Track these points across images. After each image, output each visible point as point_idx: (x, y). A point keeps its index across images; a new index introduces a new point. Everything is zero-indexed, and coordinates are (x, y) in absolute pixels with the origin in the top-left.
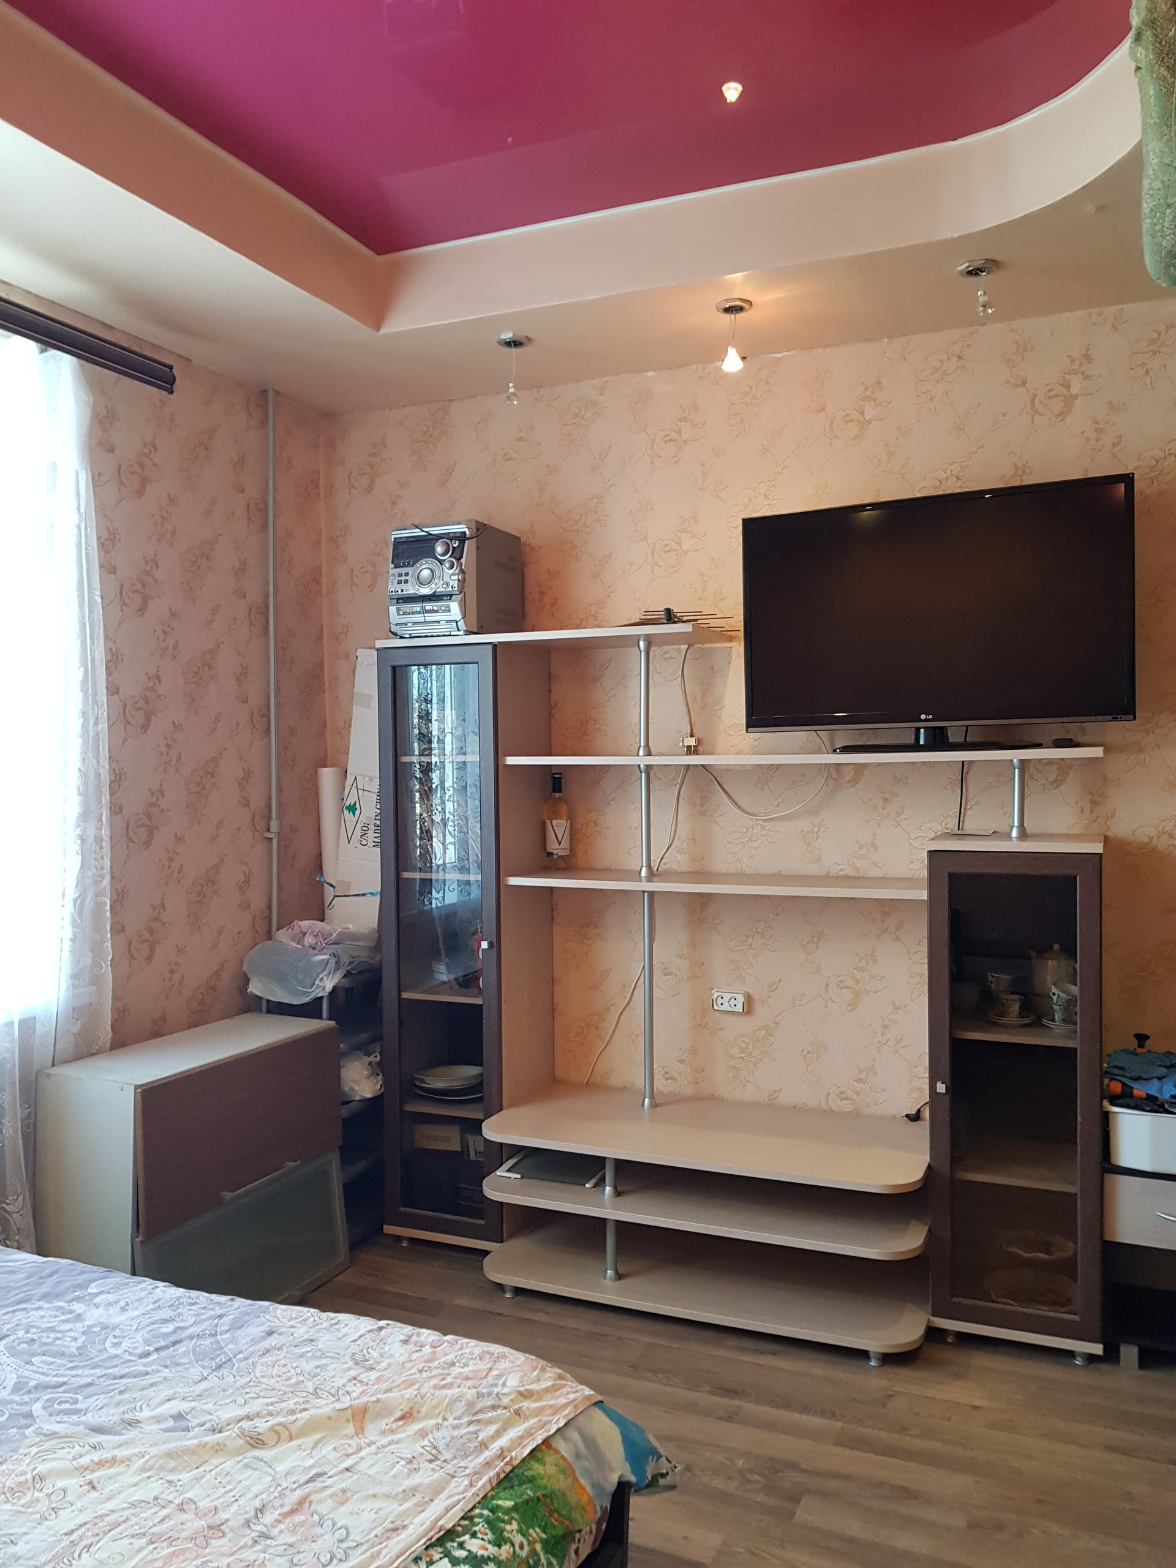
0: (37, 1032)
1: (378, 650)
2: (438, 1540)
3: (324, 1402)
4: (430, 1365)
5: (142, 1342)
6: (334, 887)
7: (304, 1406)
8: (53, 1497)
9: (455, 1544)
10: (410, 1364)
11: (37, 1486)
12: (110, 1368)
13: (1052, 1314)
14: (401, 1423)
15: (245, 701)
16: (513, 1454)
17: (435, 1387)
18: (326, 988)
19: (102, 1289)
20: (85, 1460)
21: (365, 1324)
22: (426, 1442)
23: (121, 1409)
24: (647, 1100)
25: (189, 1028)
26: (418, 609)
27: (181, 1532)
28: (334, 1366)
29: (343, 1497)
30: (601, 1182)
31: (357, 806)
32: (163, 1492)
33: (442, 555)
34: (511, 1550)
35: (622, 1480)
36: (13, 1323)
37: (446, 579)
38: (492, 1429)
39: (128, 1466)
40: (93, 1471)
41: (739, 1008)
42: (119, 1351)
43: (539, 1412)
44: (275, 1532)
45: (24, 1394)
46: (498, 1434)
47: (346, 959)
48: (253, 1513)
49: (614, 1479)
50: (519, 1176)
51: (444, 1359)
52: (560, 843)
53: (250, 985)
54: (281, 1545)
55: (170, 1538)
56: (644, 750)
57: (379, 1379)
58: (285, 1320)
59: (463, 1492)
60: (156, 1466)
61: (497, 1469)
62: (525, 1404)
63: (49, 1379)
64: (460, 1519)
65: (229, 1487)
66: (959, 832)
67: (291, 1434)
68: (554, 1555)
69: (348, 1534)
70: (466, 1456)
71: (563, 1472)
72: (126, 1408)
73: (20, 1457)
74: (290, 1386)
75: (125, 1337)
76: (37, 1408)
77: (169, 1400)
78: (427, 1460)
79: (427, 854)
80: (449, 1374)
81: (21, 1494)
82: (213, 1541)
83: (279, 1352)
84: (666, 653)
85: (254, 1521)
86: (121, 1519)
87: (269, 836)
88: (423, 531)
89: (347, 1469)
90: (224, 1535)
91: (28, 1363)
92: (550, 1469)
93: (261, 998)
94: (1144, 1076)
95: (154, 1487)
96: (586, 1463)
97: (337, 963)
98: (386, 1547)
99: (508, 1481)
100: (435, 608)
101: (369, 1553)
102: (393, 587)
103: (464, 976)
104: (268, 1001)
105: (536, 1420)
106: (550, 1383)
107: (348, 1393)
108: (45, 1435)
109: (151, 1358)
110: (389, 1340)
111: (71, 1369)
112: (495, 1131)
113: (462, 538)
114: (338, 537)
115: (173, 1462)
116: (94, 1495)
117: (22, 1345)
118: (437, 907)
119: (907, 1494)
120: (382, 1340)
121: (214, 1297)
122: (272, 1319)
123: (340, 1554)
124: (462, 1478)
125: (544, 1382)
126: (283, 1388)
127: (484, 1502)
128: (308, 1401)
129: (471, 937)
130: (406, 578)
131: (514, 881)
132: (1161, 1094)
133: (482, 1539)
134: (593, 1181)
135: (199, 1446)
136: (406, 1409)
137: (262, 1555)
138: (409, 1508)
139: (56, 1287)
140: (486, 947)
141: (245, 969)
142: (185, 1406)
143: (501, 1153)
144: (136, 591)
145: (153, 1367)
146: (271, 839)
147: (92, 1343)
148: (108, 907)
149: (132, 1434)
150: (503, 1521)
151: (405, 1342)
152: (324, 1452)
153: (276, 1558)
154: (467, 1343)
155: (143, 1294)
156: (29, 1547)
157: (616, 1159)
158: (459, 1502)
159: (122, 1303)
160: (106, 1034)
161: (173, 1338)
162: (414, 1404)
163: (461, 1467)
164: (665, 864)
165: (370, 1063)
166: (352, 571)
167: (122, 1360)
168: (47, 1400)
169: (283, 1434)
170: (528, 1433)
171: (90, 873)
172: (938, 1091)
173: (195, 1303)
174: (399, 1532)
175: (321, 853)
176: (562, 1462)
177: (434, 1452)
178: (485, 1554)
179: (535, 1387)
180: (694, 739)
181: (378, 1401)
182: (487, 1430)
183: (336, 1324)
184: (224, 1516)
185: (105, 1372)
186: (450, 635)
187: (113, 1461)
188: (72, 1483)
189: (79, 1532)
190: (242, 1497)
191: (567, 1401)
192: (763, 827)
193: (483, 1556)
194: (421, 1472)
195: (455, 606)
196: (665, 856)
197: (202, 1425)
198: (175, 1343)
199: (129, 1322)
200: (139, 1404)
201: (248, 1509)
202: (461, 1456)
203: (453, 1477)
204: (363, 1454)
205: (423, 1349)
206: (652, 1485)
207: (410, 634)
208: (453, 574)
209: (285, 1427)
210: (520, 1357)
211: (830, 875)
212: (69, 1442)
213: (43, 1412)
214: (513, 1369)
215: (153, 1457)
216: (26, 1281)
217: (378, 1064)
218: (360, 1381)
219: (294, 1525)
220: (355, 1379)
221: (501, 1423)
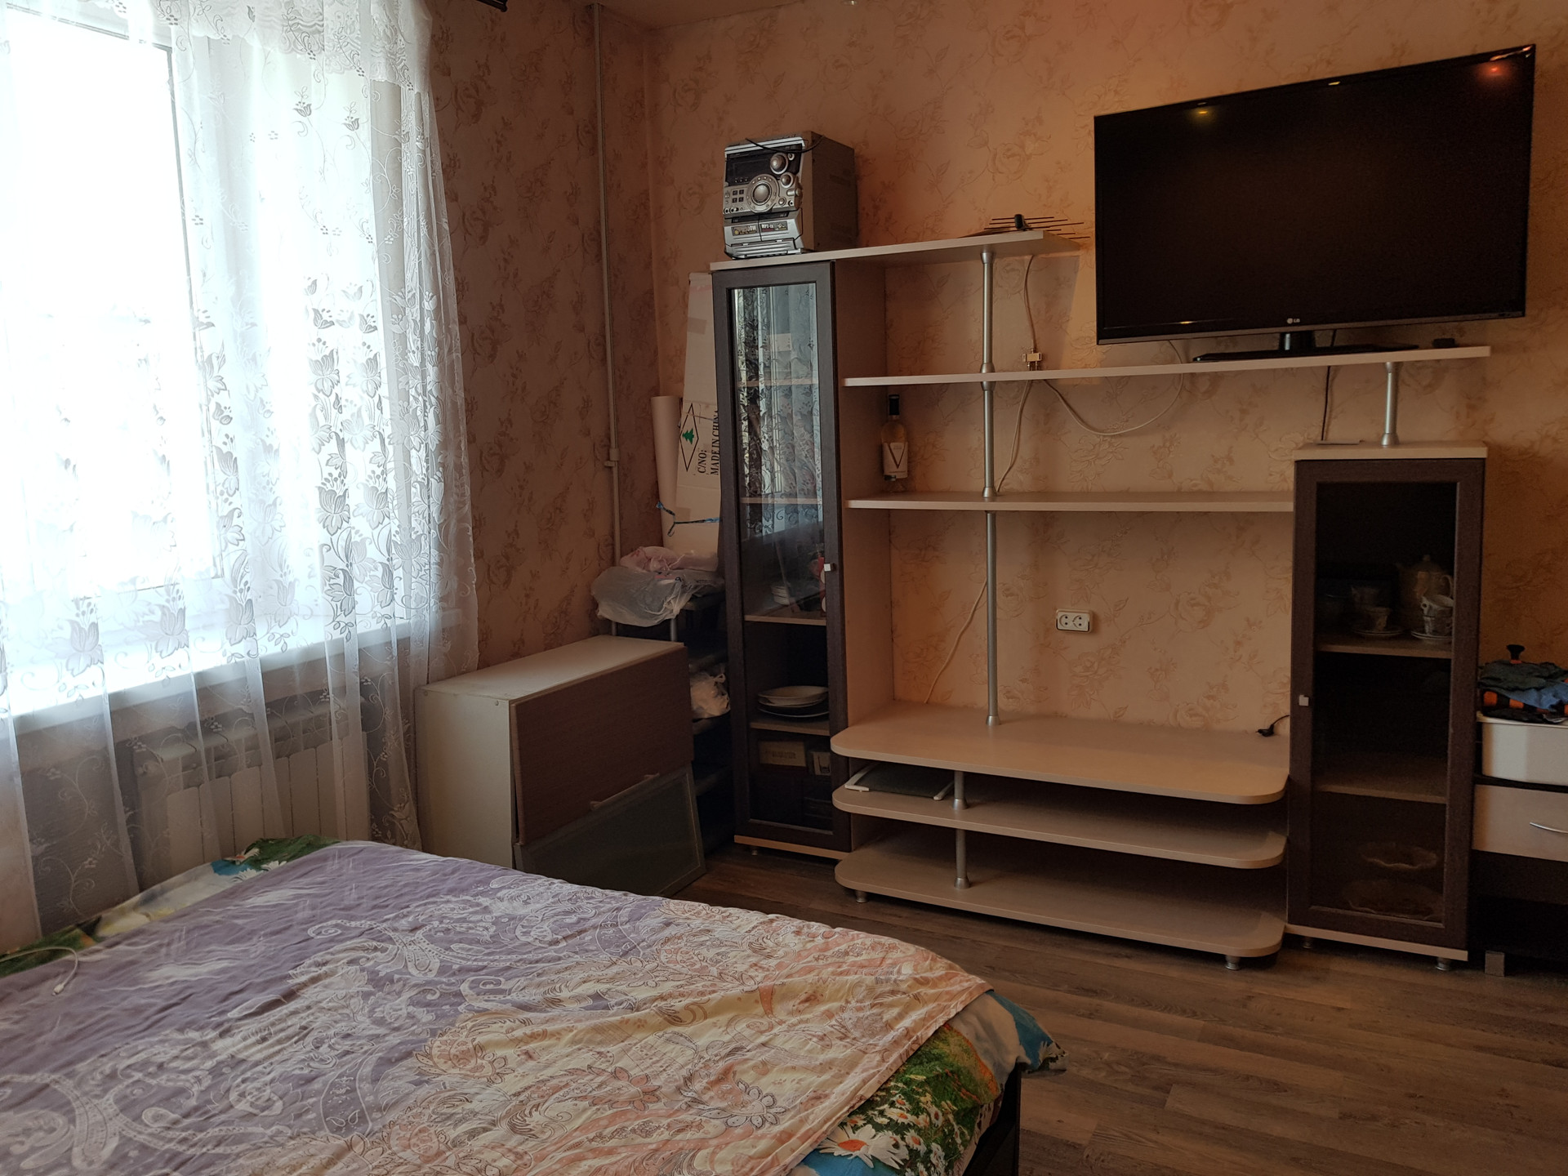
0: (411, 652)
1: (712, 273)
2: (859, 1108)
3: (730, 985)
4: (826, 954)
5: (549, 931)
6: (674, 514)
7: (711, 989)
8: (496, 1064)
9: (876, 1113)
10: (806, 953)
11: (479, 1054)
12: (525, 954)
13: (1413, 921)
14: (807, 1004)
15: (582, 330)
16: (919, 1034)
17: (833, 973)
18: (674, 611)
19: (503, 885)
20: (518, 1033)
21: (756, 917)
22: (834, 1022)
23: (542, 990)
24: (991, 717)
25: (545, 650)
26: (754, 228)
27: (619, 1096)
28: (734, 953)
29: (764, 1068)
30: (950, 795)
31: (694, 433)
32: (595, 1062)
33: (778, 170)
34: (928, 1119)
35: (1019, 1061)
36: (426, 914)
37: (783, 194)
38: (895, 1011)
39: (559, 1039)
40: (527, 1043)
41: (1084, 627)
42: (530, 939)
43: (937, 997)
44: (706, 1098)
45: (449, 976)
46: (900, 1017)
47: (691, 583)
48: (682, 1081)
49: (1011, 1060)
50: (867, 789)
51: (837, 949)
52: (898, 466)
53: (600, 609)
54: (714, 1109)
55: (610, 1101)
56: (987, 367)
57: (779, 966)
58: (679, 913)
59: (877, 1066)
60: (585, 1039)
61: (905, 1047)
62: (923, 990)
63: (469, 963)
64: (877, 1091)
65: (655, 1059)
66: (1323, 442)
67: (705, 1013)
68: (963, 1126)
69: (774, 1102)
70: (873, 1035)
71: (966, 1051)
72: (547, 988)
73: (458, 1030)
74: (695, 970)
75: (532, 927)
76: (464, 988)
77: (584, 982)
78: (837, 1038)
79: (757, 481)
80: (845, 963)
81: (465, 1061)
82: (650, 1105)
83: (679, 941)
84: (1008, 265)
85: (684, 1088)
86: (562, 1084)
87: (609, 465)
88: (758, 145)
89: (764, 1045)
90: (659, 1099)
91: (447, 949)
92: (955, 1049)
93: (610, 621)
94: (1521, 687)
95: (585, 1058)
96: (986, 1045)
97: (683, 586)
98: (812, 1113)
99: (918, 1056)
100: (772, 226)
101: (798, 1117)
102: (728, 206)
103: (804, 599)
104: (617, 624)
105: (934, 1005)
106: (944, 972)
107: (751, 977)
108: (477, 1012)
109: (561, 945)
110: (782, 931)
111: (489, 954)
112: (842, 745)
113: (797, 150)
114: (664, 158)
115: (599, 1036)
116: (531, 1063)
117: (438, 934)
118: (767, 535)
119: (1276, 1087)
120: (775, 931)
121: (608, 892)
122: (667, 912)
123: (771, 1119)
124: (874, 1054)
125: (937, 971)
126: (690, 972)
127: (897, 1074)
128: (715, 984)
129: (811, 560)
130: (741, 196)
131: (855, 504)
132: (1540, 704)
133: (901, 1108)
134: (941, 794)
135: (621, 1022)
136: (811, 992)
137: (699, 1118)
138: (828, 1080)
139: (460, 883)
140: (829, 570)
141: (593, 593)
142: (602, 987)
143: (848, 767)
144: (477, 219)
145: (565, 953)
146: (611, 468)
147: (503, 932)
148: (470, 533)
149: (556, 1012)
150: (918, 1093)
151: (798, 933)
152: (738, 1029)
153: (712, 1120)
154: (858, 935)
155: (542, 889)
156: (484, 1104)
157: (965, 773)
158: (874, 1075)
159: (524, 897)
160: (473, 654)
161: (577, 928)
162: (817, 987)
163: (871, 1044)
164: (1007, 484)
165: (716, 683)
166: (680, 193)
167: (534, 947)
168: (473, 981)
169: (699, 1012)
170: (929, 1016)
171: (452, 500)
172: (1300, 704)
173: (592, 898)
174: (822, 1100)
175: (657, 482)
176: (963, 1043)
177: (843, 1030)
178: (906, 1121)
179: (929, 975)
180: (1038, 354)
181: (783, 984)
182: (890, 1012)
183: (728, 917)
184: (656, 1083)
185: (520, 957)
186: (787, 254)
187: (544, 1035)
188: (510, 1052)
189: (527, 1093)
190: (669, 1068)
191: (962, 988)
192: (1111, 444)
193: (903, 1123)
194: (834, 1048)
195: (791, 223)
196: (1007, 476)
197: (621, 1005)
198: (580, 932)
199: (534, 914)
200: (558, 986)
201: (677, 1077)
202: (869, 1035)
203: (866, 1053)
204: (775, 1031)
205: (816, 939)
206: (1043, 1068)
207: (746, 255)
208: (790, 190)
209: (699, 1006)
210: (911, 949)
211: (1183, 490)
212: (500, 1018)
213: (471, 992)
214: (906, 959)
215: (581, 1031)
216: (431, 878)
217: (723, 684)
218: (760, 967)
219: (722, 1092)
220: (756, 965)
221: (902, 1007)
